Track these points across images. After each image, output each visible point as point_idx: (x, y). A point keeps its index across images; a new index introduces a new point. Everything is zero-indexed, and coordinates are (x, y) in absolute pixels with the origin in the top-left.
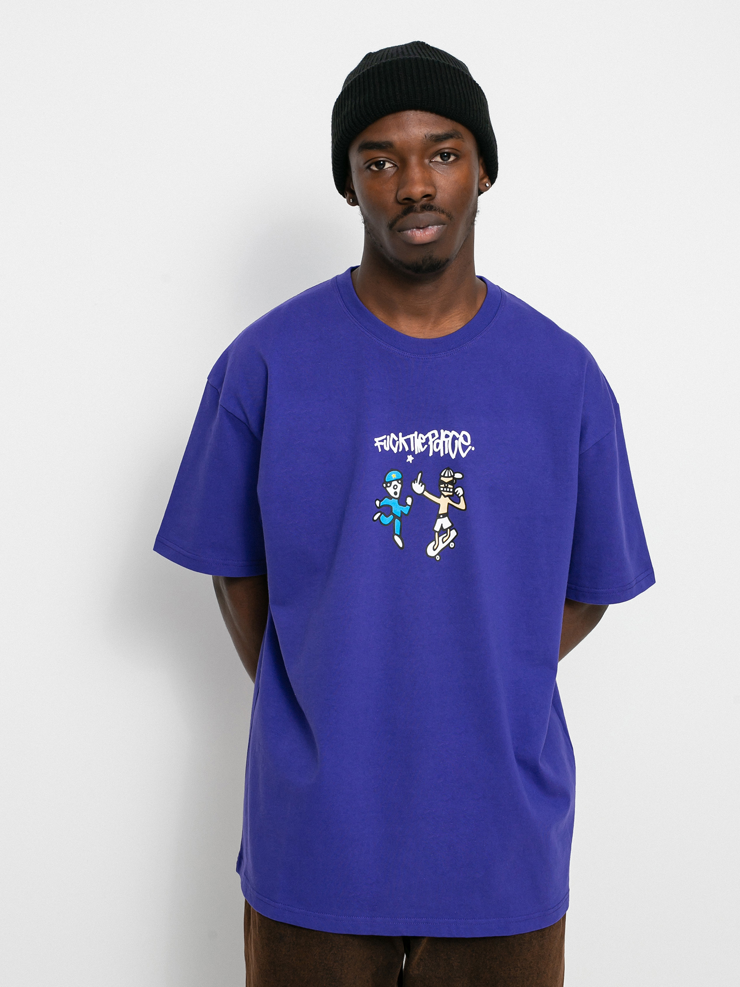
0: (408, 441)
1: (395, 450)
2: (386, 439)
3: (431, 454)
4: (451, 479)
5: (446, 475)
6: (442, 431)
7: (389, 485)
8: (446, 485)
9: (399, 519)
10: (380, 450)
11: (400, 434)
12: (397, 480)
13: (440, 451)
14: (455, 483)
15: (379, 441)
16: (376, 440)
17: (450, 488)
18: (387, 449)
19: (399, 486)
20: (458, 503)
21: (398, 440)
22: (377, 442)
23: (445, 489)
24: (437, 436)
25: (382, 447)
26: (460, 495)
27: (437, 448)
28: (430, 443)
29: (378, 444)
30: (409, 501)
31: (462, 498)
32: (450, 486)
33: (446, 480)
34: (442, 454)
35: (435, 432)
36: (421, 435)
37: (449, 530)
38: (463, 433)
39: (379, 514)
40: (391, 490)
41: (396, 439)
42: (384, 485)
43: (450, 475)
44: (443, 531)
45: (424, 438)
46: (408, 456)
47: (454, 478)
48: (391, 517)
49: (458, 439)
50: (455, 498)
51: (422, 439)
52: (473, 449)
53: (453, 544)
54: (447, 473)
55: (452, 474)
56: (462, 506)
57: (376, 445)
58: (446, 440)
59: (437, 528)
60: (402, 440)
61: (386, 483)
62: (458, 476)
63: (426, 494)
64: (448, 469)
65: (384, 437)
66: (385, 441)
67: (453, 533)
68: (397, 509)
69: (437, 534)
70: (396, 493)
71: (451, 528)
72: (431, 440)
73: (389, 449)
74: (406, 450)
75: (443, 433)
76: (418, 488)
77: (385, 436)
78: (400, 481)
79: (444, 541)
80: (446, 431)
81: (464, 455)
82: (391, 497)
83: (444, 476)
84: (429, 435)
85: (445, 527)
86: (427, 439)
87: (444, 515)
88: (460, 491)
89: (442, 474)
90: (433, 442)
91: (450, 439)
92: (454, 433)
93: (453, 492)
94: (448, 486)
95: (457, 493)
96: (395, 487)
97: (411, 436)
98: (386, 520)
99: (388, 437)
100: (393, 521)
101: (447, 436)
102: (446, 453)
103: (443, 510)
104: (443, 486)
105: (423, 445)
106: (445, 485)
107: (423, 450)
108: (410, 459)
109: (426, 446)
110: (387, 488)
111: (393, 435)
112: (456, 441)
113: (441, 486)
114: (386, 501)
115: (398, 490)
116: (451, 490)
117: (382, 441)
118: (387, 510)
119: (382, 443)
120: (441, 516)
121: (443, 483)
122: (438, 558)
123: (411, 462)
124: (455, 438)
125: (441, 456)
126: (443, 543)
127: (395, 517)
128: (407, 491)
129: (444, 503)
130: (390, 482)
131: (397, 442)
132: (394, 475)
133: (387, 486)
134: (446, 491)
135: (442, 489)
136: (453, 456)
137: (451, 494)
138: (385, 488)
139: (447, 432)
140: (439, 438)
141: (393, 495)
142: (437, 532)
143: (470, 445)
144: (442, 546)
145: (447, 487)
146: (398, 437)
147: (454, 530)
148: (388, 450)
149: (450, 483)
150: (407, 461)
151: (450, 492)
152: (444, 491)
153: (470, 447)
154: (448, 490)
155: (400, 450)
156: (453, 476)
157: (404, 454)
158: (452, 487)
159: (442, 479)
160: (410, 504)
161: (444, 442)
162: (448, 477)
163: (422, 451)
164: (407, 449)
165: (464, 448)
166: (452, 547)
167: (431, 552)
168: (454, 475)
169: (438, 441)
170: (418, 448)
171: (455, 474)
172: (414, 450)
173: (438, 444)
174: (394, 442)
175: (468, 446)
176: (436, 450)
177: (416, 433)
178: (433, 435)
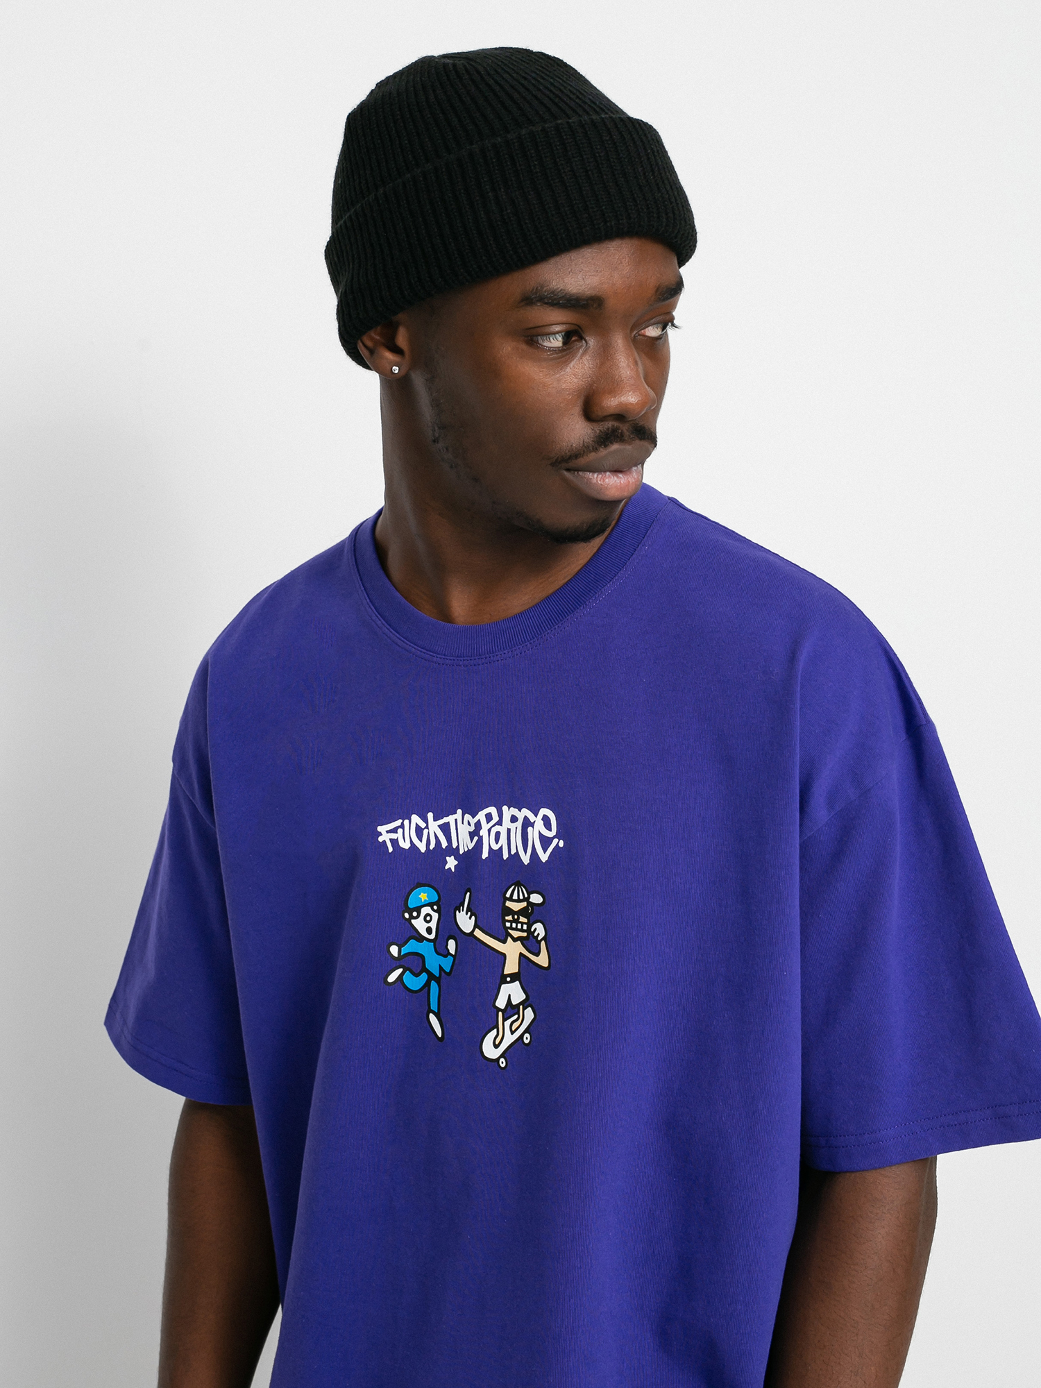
0: (445, 828)
1: (422, 847)
2: (402, 826)
3: (485, 855)
4: (525, 904)
5: (515, 897)
6: (505, 808)
7: (415, 914)
8: (516, 917)
9: (438, 980)
10: (391, 849)
11: (430, 815)
12: (431, 905)
13: (501, 848)
14: (531, 913)
15: (388, 832)
16: (380, 829)
17: (523, 924)
18: (405, 845)
19: (435, 916)
20: (537, 954)
21: (427, 827)
22: (384, 833)
23: (514, 925)
24: (496, 818)
25: (395, 842)
26: (539, 938)
27: (497, 843)
28: (484, 832)
29: (385, 837)
30: (452, 945)
31: (543, 943)
32: (522, 919)
33: (516, 907)
34: (505, 856)
35: (493, 810)
36: (467, 817)
37: (521, 1007)
38: (544, 811)
39: (400, 971)
40: (420, 925)
41: (423, 825)
42: (407, 915)
43: (521, 897)
44: (511, 1009)
45: (473, 821)
46: (447, 858)
47: (530, 904)
48: (424, 976)
49: (532, 825)
50: (530, 942)
51: (469, 824)
52: (561, 844)
53: (527, 1035)
54: (515, 892)
55: (526, 896)
56: (543, 960)
57: (381, 839)
58: (513, 826)
59: (501, 1003)
60: (434, 826)
61: (410, 911)
62: (536, 899)
63: (478, 933)
64: (518, 884)
65: (399, 823)
66: (400, 831)
67: (529, 1014)
68: (434, 962)
69: (500, 1013)
70: (429, 930)
71: (525, 1004)
72: (485, 826)
73: (410, 845)
74: (444, 847)
75: (507, 812)
76: (465, 922)
77: (400, 821)
78: (435, 907)
79: (513, 1029)
80: (512, 808)
81: (544, 857)
82: (421, 939)
83: (511, 899)
84: (481, 816)
85: (515, 1002)
86: (478, 825)
87: (514, 977)
88: (539, 929)
89: (508, 895)
90: (489, 831)
91: (519, 824)
92: (526, 812)
93: (528, 931)
94: (519, 918)
95: (536, 934)
96: (428, 918)
97: (450, 819)
98: (414, 982)
99: (406, 822)
100: (427, 984)
101: (514, 819)
102: (512, 853)
103: (511, 967)
104: (510, 918)
105: (472, 835)
106: (513, 917)
107: (471, 846)
108: (451, 863)
109: (476, 838)
110: (413, 921)
111: (416, 819)
112: (530, 829)
113: (507, 918)
114: (412, 946)
115: (433, 925)
116: (525, 927)
117: (394, 831)
118: (414, 963)
119: (393, 836)
120: (508, 979)
121: (510, 912)
122: (503, 1063)
123: (453, 870)
124: (527, 824)
125: (505, 858)
126: (512, 1033)
127: (431, 977)
128: (448, 928)
129: (512, 951)
130: (418, 910)
131: (426, 831)
132: (423, 895)
133: (412, 917)
134: (516, 929)
135: (508, 925)
136: (526, 859)
137: (525, 934)
138: (409, 921)
139: (514, 811)
140: (500, 823)
141: (424, 934)
142: (500, 1010)
143: (554, 837)
144: (509, 1039)
145: (517, 921)
146: (426, 820)
147: (530, 1008)
148: (407, 848)
149: (522, 912)
150: (446, 868)
151: (522, 930)
152: (511, 928)
153: (556, 841)
154: (519, 926)
155: (432, 846)
156: (527, 899)
157: (439, 854)
158: (526, 920)
159: (508, 904)
160: (453, 954)
161: (509, 830)
162: (519, 901)
163: (470, 848)
164: (444, 844)
165: (545, 842)
166: (526, 1041)
167: (489, 1050)
168: (529, 897)
169: (497, 828)
170: (465, 843)
171: (531, 896)
172: (458, 846)
173: (498, 835)
174: (419, 831)
175: (550, 840)
176: (495, 847)
177: (459, 812)
178: (489, 817)
